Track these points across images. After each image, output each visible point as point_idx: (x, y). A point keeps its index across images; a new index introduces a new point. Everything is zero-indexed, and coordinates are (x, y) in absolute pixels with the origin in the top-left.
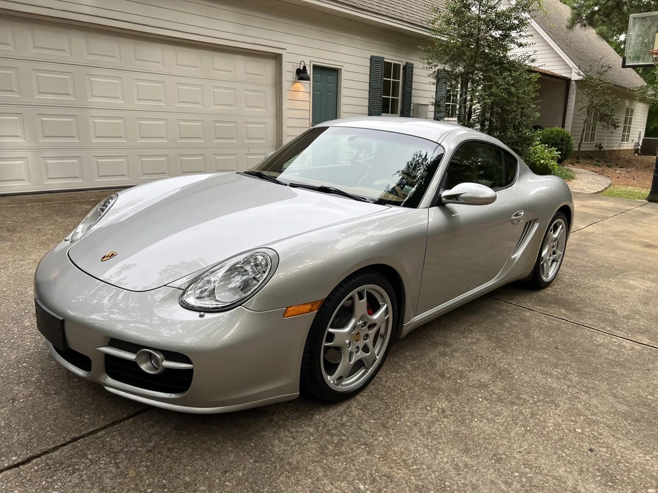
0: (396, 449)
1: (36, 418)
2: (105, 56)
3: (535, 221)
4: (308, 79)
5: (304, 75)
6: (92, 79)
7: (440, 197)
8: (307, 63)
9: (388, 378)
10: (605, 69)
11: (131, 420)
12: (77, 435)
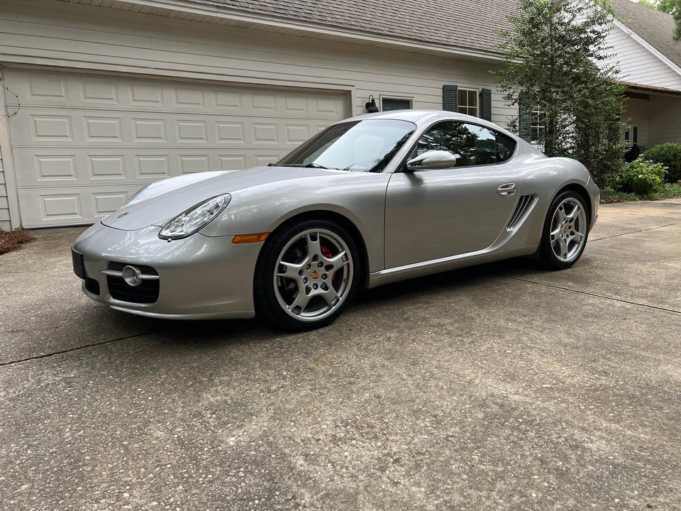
3: (534, 196)
4: (377, 110)
5: (372, 108)
6: (182, 124)
7: (406, 164)
8: (376, 96)
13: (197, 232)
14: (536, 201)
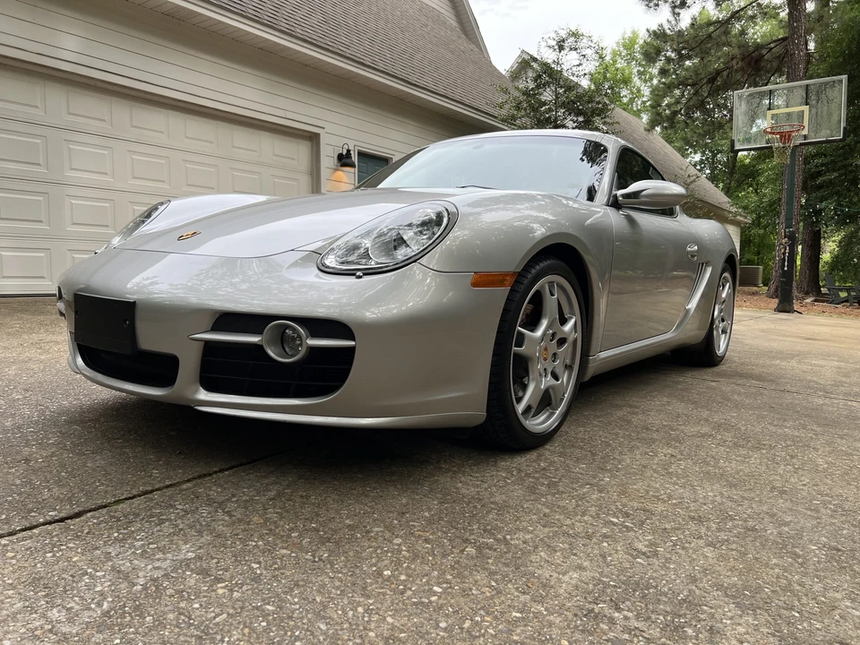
0: (635, 487)
2: (89, 117)
3: (707, 264)
4: (352, 165)
5: (348, 161)
6: (71, 147)
7: (615, 196)
8: (351, 148)
10: (692, 179)
11: (227, 473)
12: (150, 488)
13: (415, 261)
14: (709, 270)
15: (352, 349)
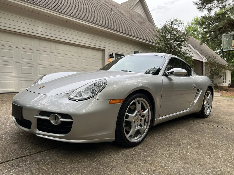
0: (156, 162)
1: (7, 150)
2: (45, 48)
3: (201, 89)
4: (113, 57)
5: (112, 56)
6: (40, 55)
7: (166, 73)
8: (113, 53)
9: (150, 141)
10: (214, 58)
11: (45, 151)
12: (23, 156)
13: (92, 97)
15: (72, 122)
